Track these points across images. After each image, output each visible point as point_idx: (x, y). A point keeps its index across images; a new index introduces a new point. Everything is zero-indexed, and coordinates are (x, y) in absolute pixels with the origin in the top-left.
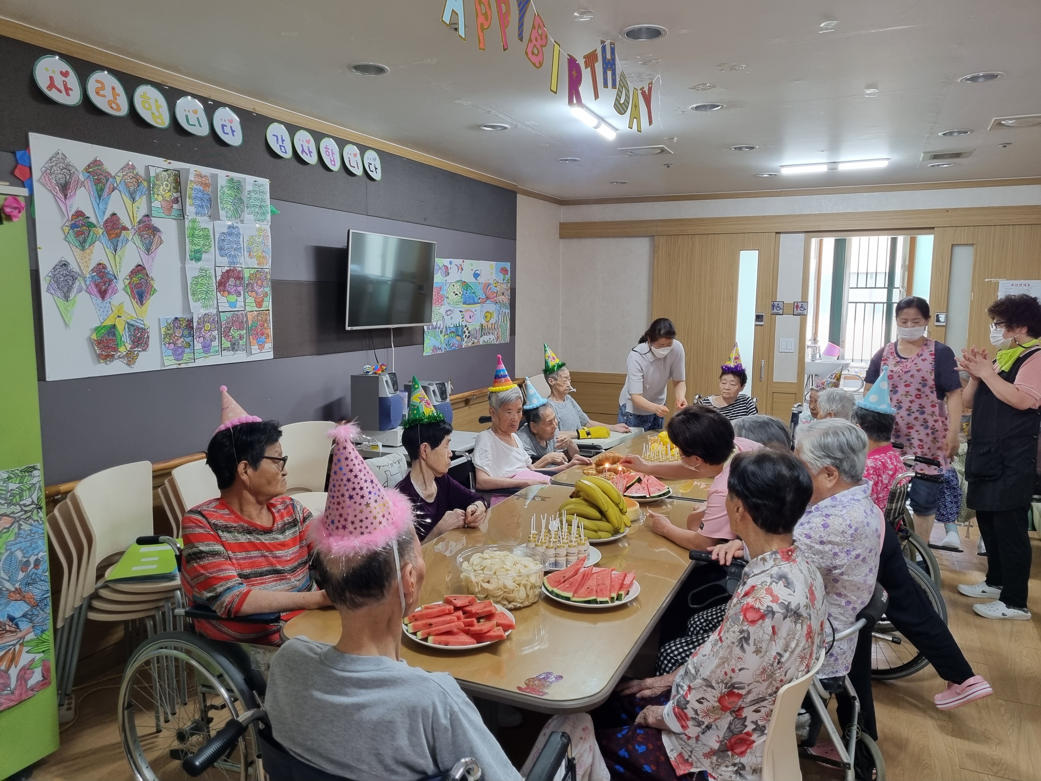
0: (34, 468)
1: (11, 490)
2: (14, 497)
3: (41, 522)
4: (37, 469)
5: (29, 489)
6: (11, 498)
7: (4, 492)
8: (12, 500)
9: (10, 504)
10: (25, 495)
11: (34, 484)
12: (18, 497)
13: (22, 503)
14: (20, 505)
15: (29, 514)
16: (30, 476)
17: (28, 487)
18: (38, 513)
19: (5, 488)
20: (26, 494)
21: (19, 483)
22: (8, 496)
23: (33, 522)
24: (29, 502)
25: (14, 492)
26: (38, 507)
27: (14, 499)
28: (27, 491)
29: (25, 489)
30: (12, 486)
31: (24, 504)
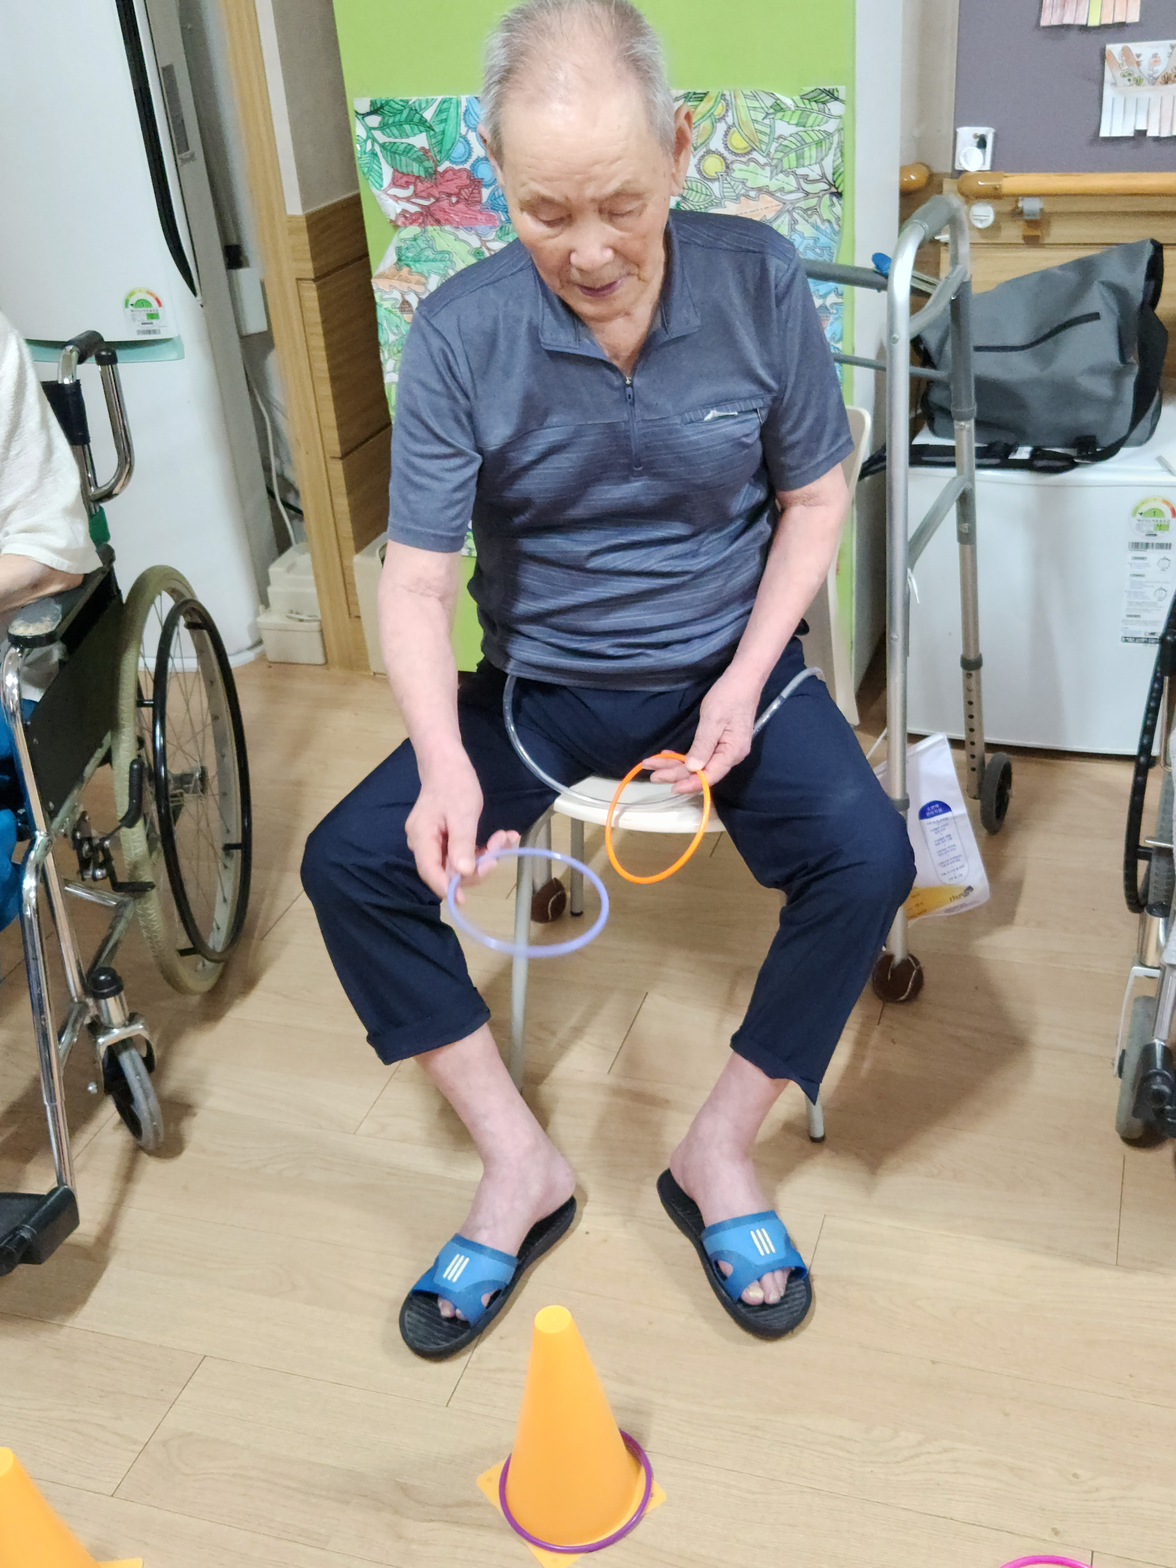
0: (831, 95)
1: (780, 137)
2: (786, 154)
3: (836, 227)
4: (836, 100)
5: (819, 143)
6: (779, 155)
7: (765, 139)
8: (781, 160)
9: (777, 169)
10: (807, 154)
11: (829, 135)
12: (793, 156)
13: (801, 171)
14: (797, 177)
15: (813, 202)
16: (820, 112)
17: (816, 138)
19: (767, 130)
20: (811, 153)
21: (797, 125)
22: (772, 150)
23: (819, 222)
24: (814, 172)
25: (786, 143)
26: (833, 190)
27: (785, 160)
28: (814, 147)
29: (809, 140)
30: (784, 128)
31: (806, 178)
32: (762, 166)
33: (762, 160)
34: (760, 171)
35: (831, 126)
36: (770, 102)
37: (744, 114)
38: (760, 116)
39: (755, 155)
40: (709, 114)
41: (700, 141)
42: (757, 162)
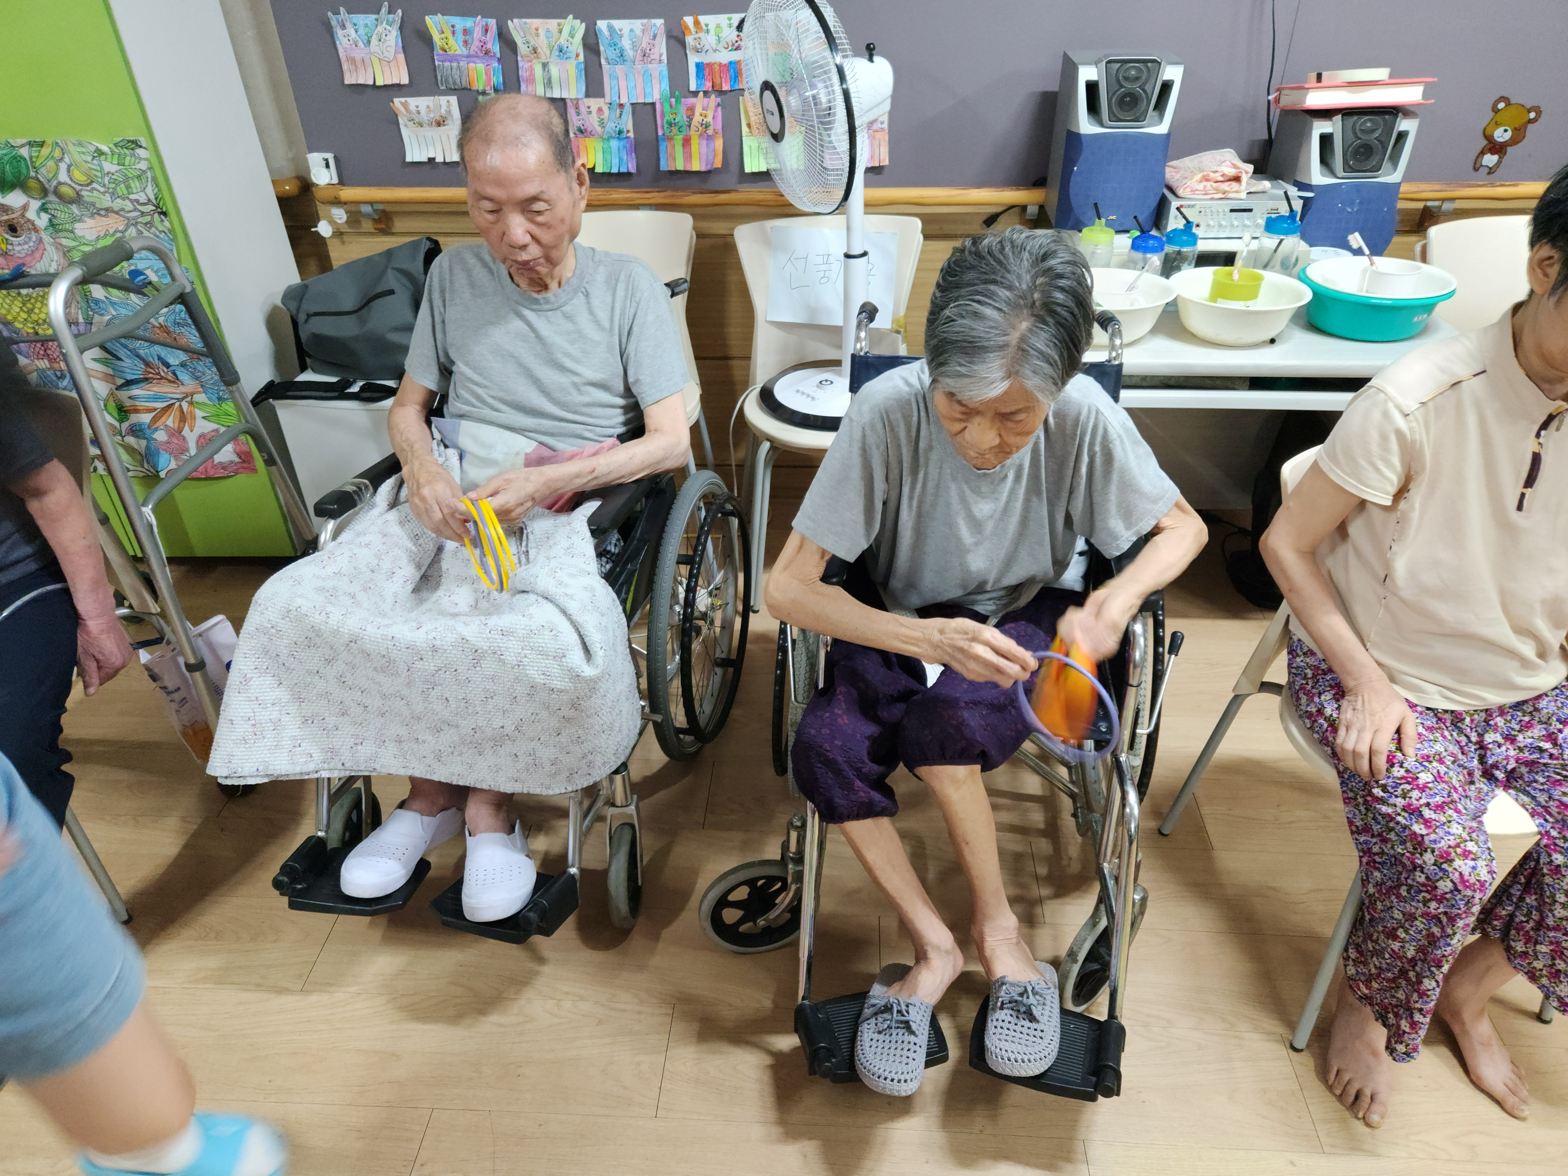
0: (136, 144)
1: (108, 173)
2: (118, 185)
3: (171, 237)
4: (141, 147)
5: (138, 177)
6: (113, 186)
7: (99, 174)
8: (115, 189)
9: (114, 195)
10: (133, 185)
11: (144, 172)
12: (122, 186)
13: (132, 197)
14: (132, 201)
15: (148, 218)
16: (133, 155)
17: (135, 174)
18: (162, 221)
19: (98, 168)
20: (135, 184)
21: (118, 164)
22: (106, 182)
23: (158, 233)
24: (143, 198)
25: (114, 177)
26: (159, 210)
27: (118, 189)
28: (136, 180)
29: (130, 176)
30: (108, 167)
31: (137, 201)
32: (104, 193)
33: (102, 189)
34: (102, 196)
35: (143, 165)
36: (93, 149)
37: (77, 157)
38: (89, 158)
39: (95, 185)
40: (50, 157)
41: (51, 175)
42: (99, 191)
